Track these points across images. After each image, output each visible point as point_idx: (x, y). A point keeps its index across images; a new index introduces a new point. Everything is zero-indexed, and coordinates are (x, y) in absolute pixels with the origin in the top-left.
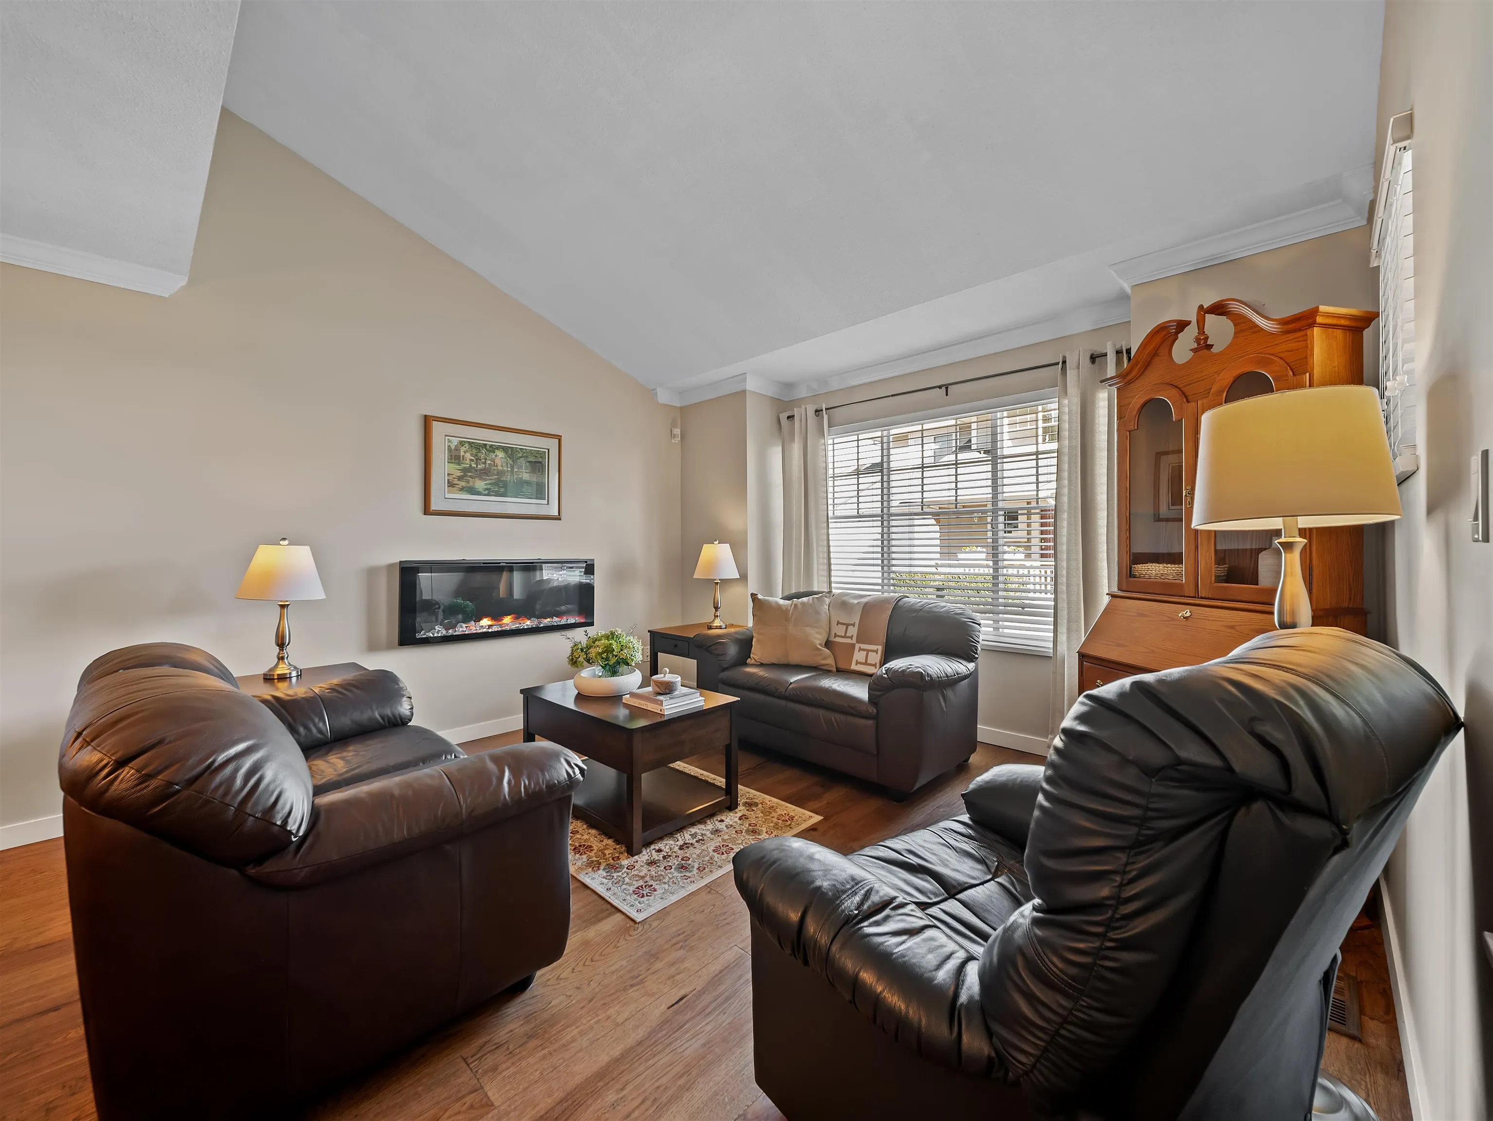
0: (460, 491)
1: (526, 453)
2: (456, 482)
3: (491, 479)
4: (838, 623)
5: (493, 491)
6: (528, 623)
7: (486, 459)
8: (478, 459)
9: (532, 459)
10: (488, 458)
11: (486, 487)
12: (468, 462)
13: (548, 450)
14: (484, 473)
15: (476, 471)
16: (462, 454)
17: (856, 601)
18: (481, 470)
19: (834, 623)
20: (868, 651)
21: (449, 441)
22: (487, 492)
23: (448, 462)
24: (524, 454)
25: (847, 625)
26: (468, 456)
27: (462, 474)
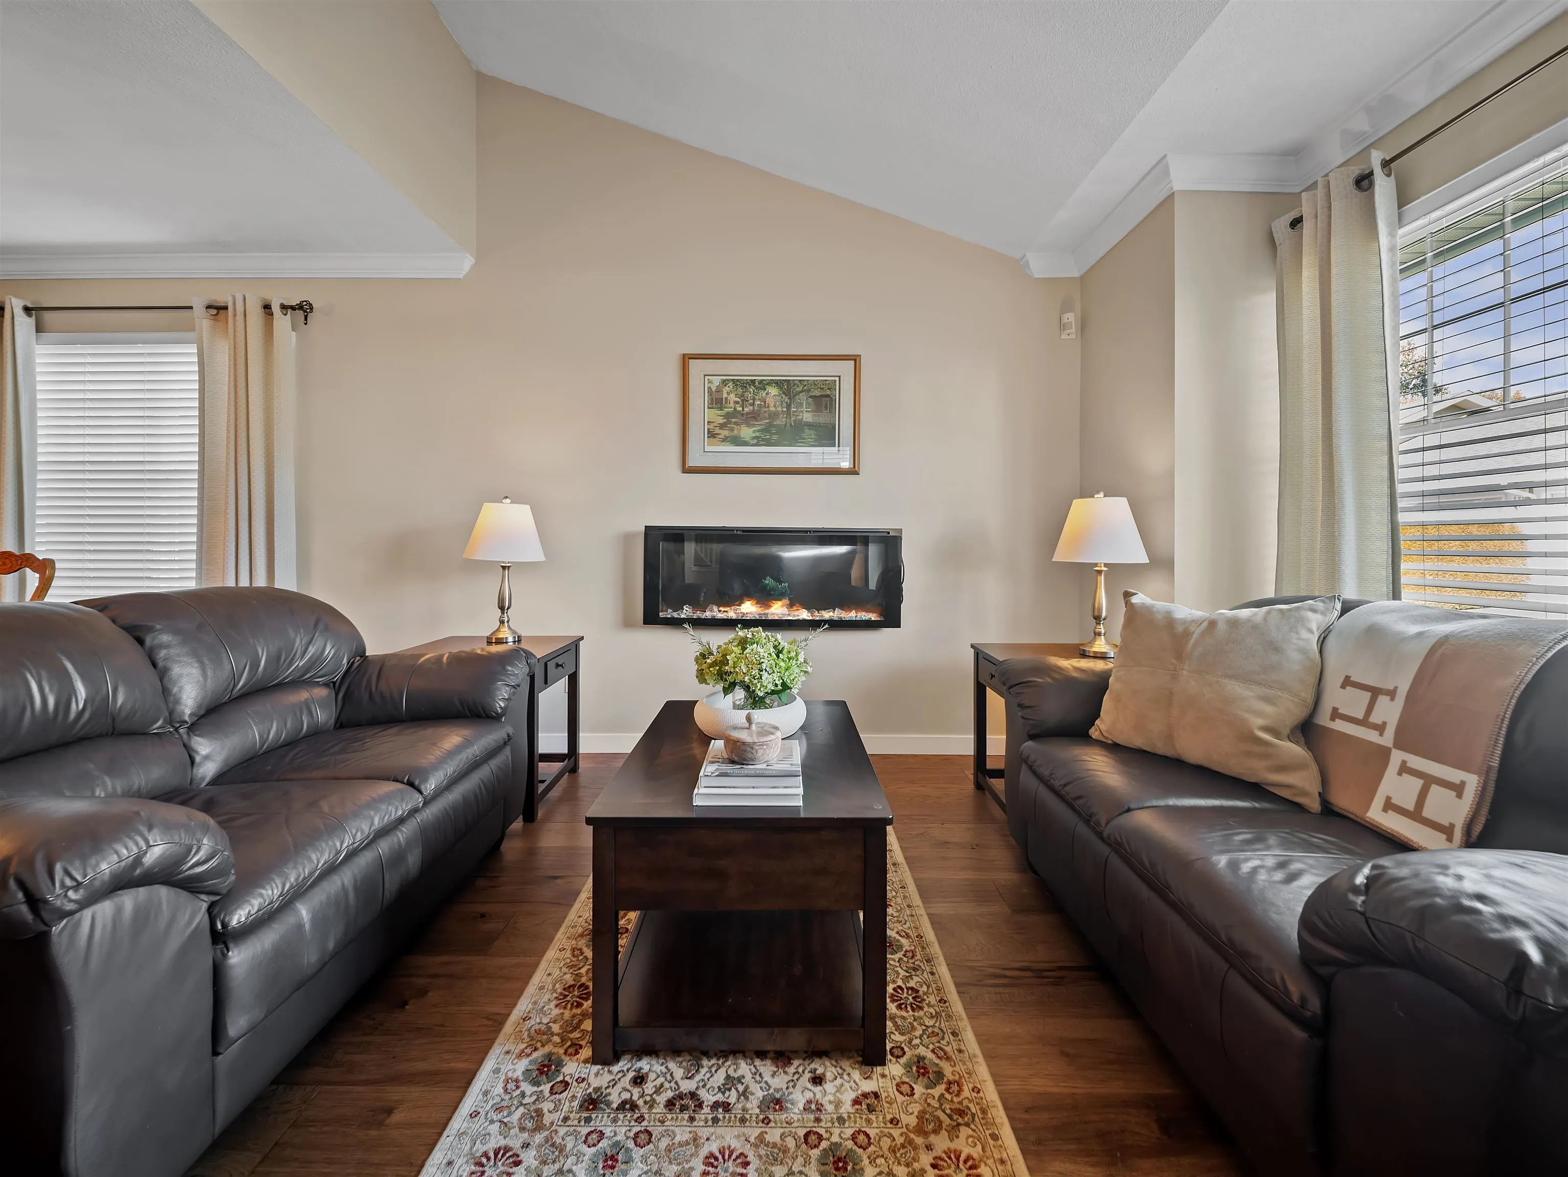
0: (723, 442)
1: (806, 386)
2: (717, 431)
3: (761, 425)
4: (1347, 682)
5: (763, 439)
6: (804, 615)
7: (754, 399)
8: (744, 400)
9: (817, 393)
10: (756, 397)
11: (754, 435)
12: (732, 405)
13: (839, 377)
14: (751, 418)
15: (742, 415)
16: (725, 395)
17: (1414, 629)
18: (748, 414)
19: (1333, 681)
20: (1429, 780)
21: (710, 382)
22: (755, 441)
23: (708, 408)
24: (805, 388)
25: (1375, 692)
26: (732, 397)
27: (725, 420)
